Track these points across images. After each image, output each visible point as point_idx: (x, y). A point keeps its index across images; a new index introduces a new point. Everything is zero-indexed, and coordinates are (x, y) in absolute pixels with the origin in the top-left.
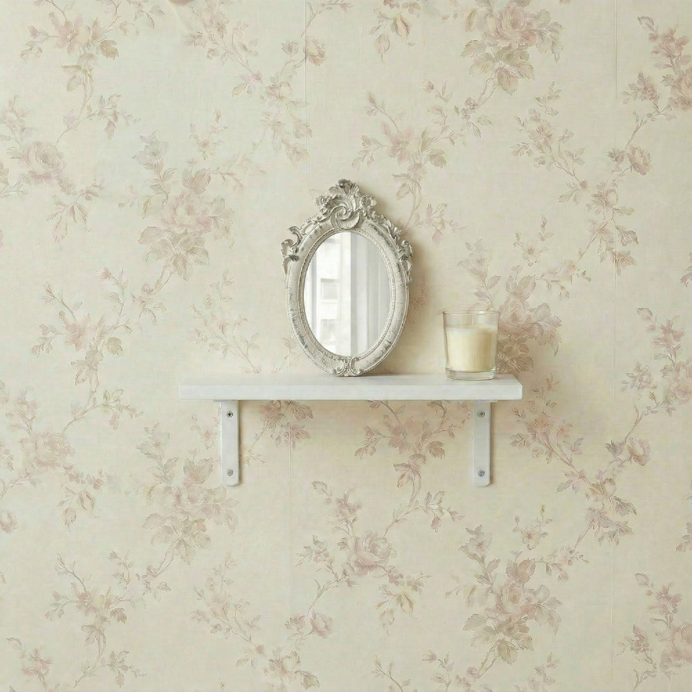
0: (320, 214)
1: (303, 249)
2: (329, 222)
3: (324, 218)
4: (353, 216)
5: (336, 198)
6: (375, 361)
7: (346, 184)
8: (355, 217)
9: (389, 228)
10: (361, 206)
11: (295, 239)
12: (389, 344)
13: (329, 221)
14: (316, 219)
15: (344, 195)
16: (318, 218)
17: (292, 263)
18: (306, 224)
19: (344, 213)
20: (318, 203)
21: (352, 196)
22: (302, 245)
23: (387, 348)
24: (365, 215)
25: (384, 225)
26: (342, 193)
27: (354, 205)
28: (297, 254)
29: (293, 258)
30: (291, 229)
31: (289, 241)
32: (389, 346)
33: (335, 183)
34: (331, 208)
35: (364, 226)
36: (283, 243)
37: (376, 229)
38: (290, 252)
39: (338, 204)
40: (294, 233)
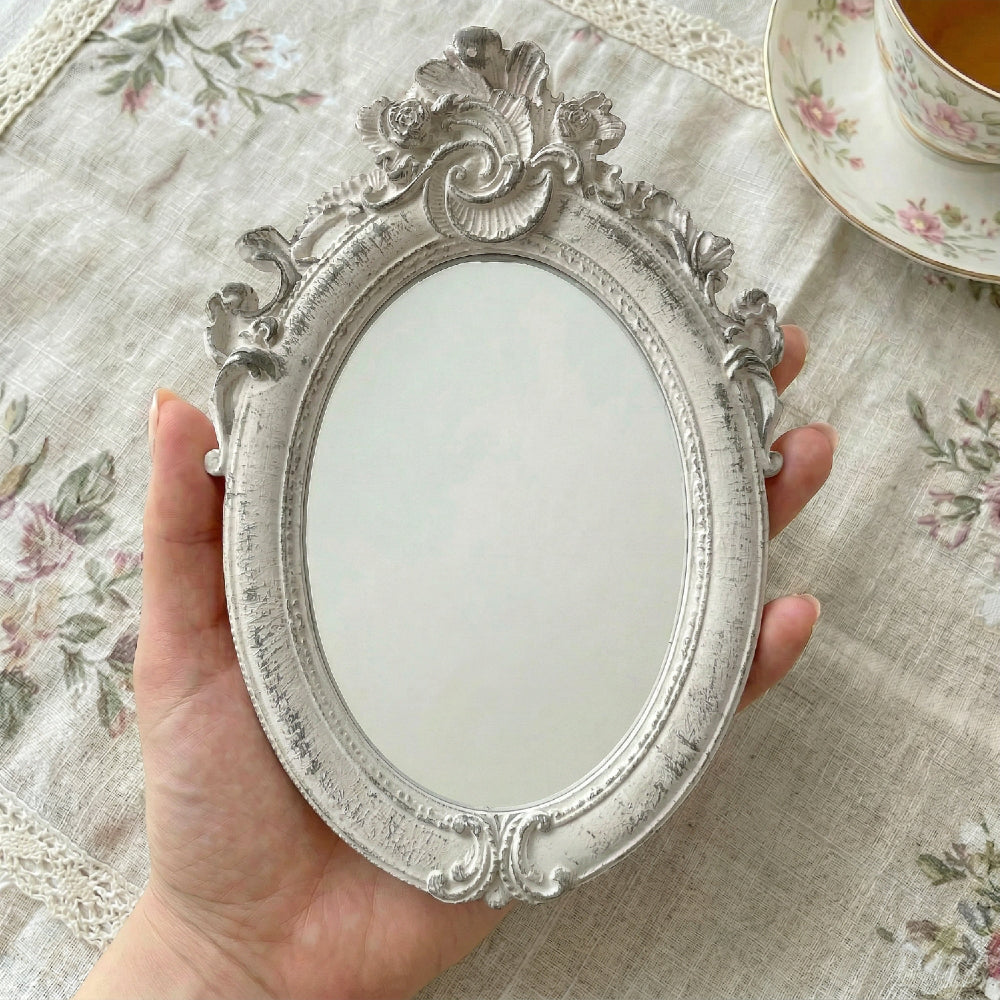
0: (378, 179)
1: (301, 326)
2: (418, 210)
3: (393, 193)
4: (522, 182)
5: (450, 105)
6: (631, 832)
7: (491, 51)
8: (533, 188)
9: (678, 234)
10: (557, 142)
11: (265, 285)
12: (687, 750)
13: (421, 203)
14: (358, 198)
15: (483, 94)
16: (370, 194)
17: (252, 392)
18: (318, 220)
19: (485, 170)
20: (368, 128)
21: (518, 104)
22: (298, 306)
23: (680, 770)
24: (572, 178)
25: (658, 226)
26: (470, 87)
27: (528, 138)
28: (278, 350)
29: (259, 365)
30: (251, 238)
31: (241, 291)
32: (692, 759)
33: (445, 46)
34: (429, 151)
35: (569, 228)
36: (215, 301)
37: (622, 239)
38: (245, 337)
39: (457, 135)
40: (263, 257)
